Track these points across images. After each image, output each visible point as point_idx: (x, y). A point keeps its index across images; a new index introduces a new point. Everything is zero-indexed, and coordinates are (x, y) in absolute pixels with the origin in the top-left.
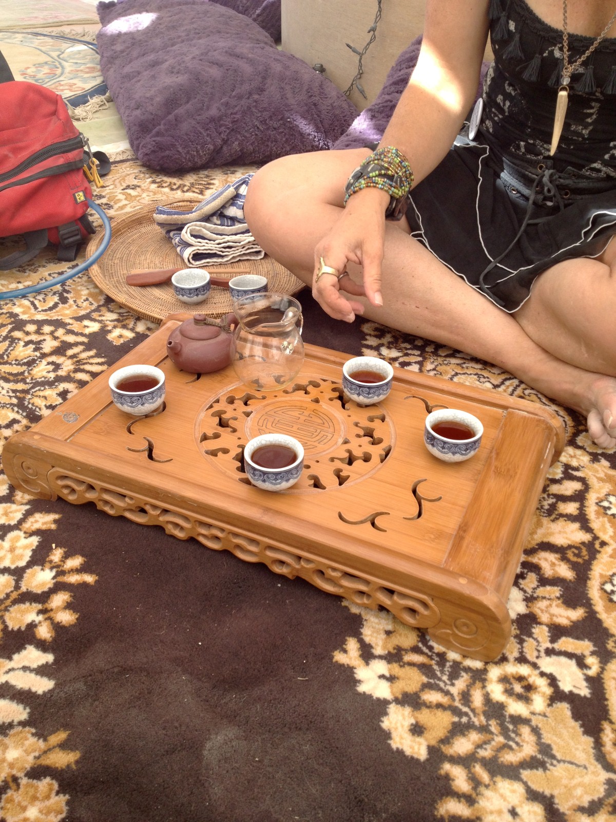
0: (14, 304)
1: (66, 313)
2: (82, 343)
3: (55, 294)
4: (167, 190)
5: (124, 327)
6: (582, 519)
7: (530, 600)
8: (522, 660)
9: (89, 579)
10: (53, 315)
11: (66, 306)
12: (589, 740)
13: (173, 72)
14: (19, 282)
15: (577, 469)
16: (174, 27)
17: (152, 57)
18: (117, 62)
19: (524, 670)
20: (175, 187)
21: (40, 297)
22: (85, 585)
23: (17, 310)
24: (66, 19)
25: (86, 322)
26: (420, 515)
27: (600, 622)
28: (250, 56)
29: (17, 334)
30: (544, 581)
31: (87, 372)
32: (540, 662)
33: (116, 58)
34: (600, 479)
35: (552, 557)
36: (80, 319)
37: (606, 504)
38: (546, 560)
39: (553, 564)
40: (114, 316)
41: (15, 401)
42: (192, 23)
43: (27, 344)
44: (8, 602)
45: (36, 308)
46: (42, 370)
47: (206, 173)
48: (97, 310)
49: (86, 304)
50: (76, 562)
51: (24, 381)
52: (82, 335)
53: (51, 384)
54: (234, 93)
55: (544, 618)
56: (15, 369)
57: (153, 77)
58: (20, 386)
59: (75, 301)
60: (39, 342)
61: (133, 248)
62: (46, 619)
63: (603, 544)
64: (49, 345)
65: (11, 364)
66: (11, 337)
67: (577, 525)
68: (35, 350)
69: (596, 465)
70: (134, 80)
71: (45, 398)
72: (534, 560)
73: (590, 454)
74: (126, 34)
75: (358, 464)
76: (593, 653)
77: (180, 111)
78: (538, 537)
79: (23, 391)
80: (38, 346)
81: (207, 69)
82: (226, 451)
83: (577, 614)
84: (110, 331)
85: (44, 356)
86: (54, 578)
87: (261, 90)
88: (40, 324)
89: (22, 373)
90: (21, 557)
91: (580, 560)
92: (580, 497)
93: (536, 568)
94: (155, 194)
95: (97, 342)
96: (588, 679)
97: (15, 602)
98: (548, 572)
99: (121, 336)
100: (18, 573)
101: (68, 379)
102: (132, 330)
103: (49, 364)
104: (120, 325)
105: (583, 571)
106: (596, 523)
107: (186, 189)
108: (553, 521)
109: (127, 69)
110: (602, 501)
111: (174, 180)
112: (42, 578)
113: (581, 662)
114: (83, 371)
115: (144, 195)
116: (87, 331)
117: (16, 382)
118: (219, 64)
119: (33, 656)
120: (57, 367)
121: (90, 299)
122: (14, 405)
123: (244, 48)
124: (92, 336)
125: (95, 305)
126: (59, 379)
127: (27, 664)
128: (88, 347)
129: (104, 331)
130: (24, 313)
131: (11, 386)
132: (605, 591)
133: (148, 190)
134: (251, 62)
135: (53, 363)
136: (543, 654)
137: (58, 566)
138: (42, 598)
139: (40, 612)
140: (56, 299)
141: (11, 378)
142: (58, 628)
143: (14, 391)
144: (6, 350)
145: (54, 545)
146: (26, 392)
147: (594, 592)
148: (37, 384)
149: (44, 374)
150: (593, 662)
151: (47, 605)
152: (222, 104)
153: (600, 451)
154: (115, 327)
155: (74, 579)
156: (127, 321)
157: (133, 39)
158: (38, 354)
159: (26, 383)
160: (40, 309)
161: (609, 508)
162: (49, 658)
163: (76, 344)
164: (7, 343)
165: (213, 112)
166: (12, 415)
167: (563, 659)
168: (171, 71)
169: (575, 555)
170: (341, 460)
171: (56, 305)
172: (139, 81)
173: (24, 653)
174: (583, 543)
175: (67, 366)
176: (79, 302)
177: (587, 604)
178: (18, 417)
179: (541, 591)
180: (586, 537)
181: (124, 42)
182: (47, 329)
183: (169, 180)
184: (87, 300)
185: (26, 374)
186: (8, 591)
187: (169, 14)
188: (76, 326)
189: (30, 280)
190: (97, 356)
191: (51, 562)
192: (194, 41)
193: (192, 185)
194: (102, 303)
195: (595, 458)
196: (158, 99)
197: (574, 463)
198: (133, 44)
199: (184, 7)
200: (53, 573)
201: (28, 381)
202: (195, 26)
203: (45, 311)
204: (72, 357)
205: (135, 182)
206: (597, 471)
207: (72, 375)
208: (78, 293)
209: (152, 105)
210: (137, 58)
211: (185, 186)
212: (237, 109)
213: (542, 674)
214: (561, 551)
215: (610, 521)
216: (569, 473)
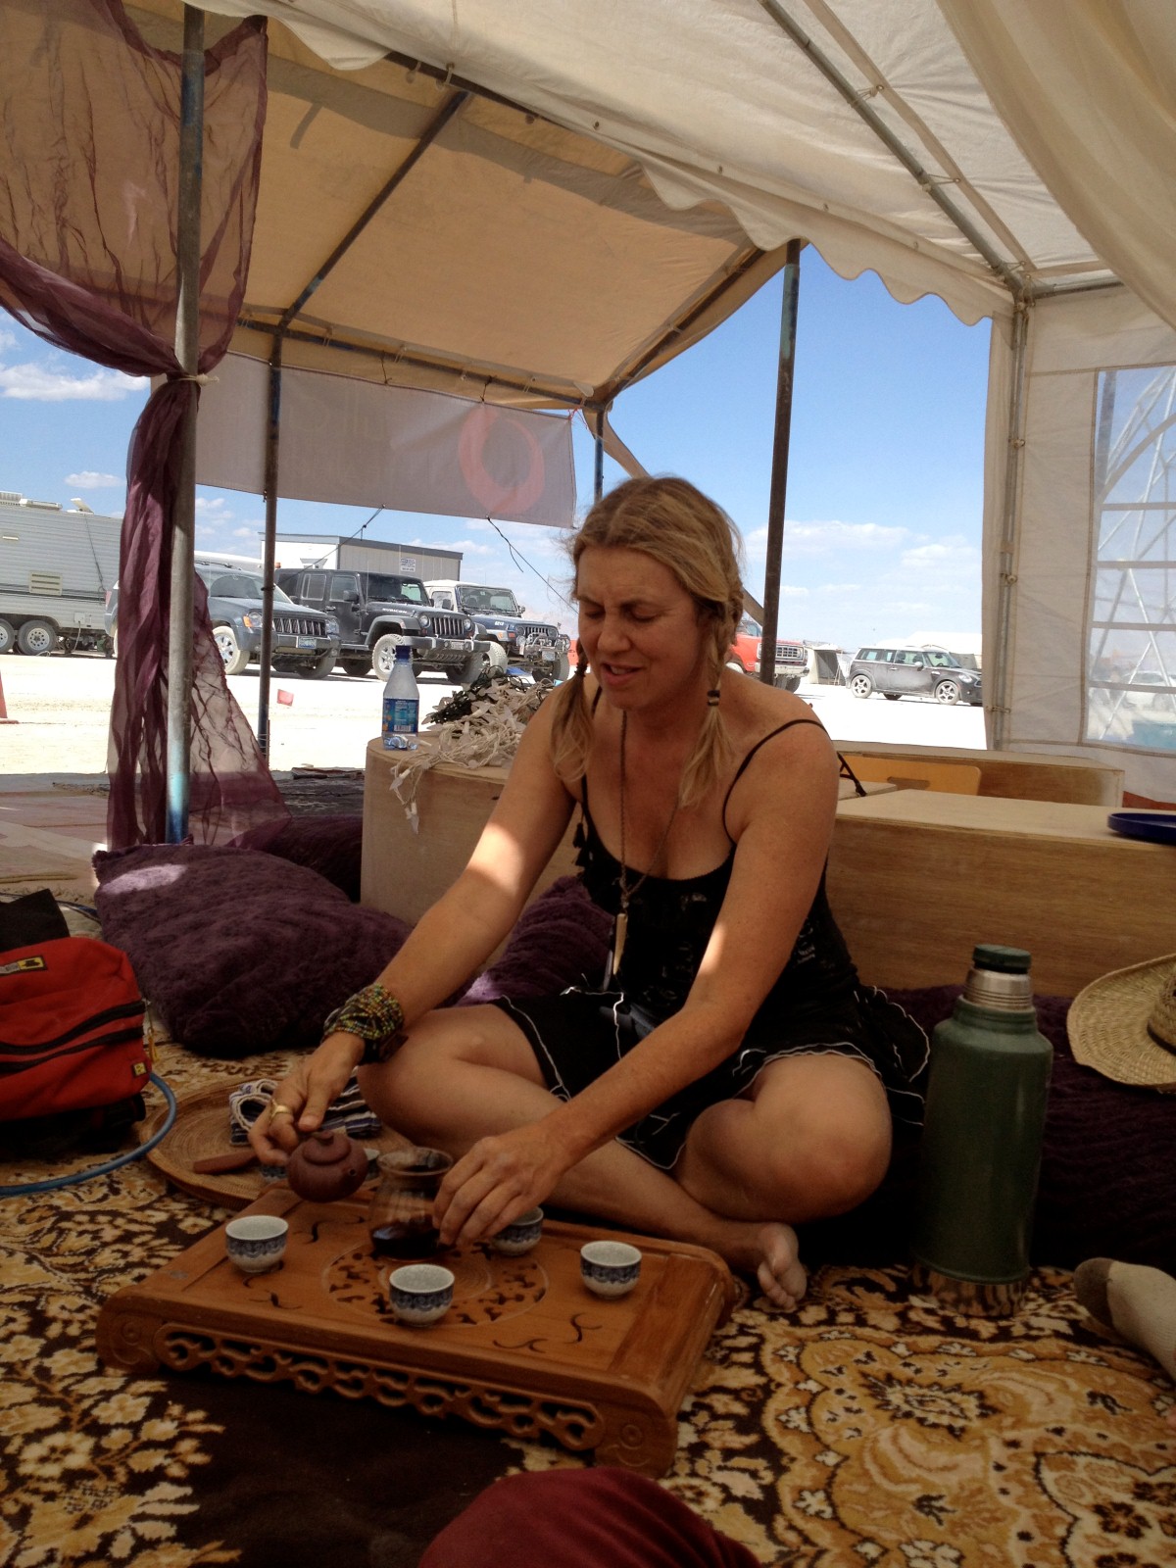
0: (52, 1197)
1: (121, 1203)
2: (149, 1232)
3: (102, 1185)
4: (224, 1074)
5: (199, 1215)
6: (757, 1366)
7: (700, 1432)
8: (693, 1474)
9: (217, 1428)
10: (105, 1206)
11: (119, 1197)
12: (762, 1528)
13: (228, 935)
14: (50, 1175)
15: (753, 1327)
16: (216, 883)
17: (189, 918)
18: (134, 925)
19: (695, 1482)
20: (234, 1071)
21: (85, 1189)
22: (212, 1434)
23: (56, 1202)
24: (25, 873)
25: (149, 1212)
26: (580, 1339)
27: (774, 1444)
28: (333, 913)
29: (64, 1225)
30: (715, 1417)
31: (165, 1257)
32: (712, 1476)
33: (134, 919)
34: (778, 1335)
35: (725, 1398)
36: (142, 1209)
37: (782, 1353)
38: (718, 1400)
39: (726, 1404)
40: (184, 1206)
41: (80, 1289)
42: (242, 877)
43: (81, 1234)
44: (129, 1451)
45: (81, 1200)
46: (106, 1258)
47: (273, 1054)
48: (160, 1199)
49: (143, 1195)
50: (199, 1415)
51: (86, 1270)
52: (147, 1224)
53: (122, 1270)
54: (316, 956)
55: (717, 1444)
56: (71, 1260)
57: (201, 941)
58: (82, 1275)
59: (129, 1193)
60: (97, 1231)
61: (194, 1135)
62: (176, 1462)
63: (779, 1385)
64: (109, 1234)
65: (63, 1255)
66: (60, 1228)
67: (752, 1371)
68: (93, 1239)
69: (774, 1324)
70: (170, 946)
71: (118, 1284)
72: (707, 1401)
73: (767, 1314)
74: (143, 891)
75: (509, 1304)
76: (766, 1468)
77: (245, 978)
78: (711, 1381)
79: (86, 1280)
80: (96, 1235)
81: (279, 929)
82: (361, 1298)
83: (751, 1439)
84: (181, 1221)
85: (105, 1245)
86: (177, 1427)
87: (351, 952)
88: (93, 1216)
89: (82, 1263)
90: (134, 1413)
91: (755, 1399)
92: (755, 1349)
93: (709, 1408)
94: (208, 1079)
95: (168, 1229)
96: (763, 1488)
97: (136, 1450)
98: (720, 1408)
99: (195, 1225)
100: (135, 1427)
101: (141, 1264)
102: (209, 1218)
103: (114, 1251)
104: (192, 1213)
105: (757, 1409)
106: (771, 1368)
107: (249, 1072)
108: (727, 1368)
109: (153, 934)
110: (778, 1350)
111: (232, 1063)
112: (164, 1428)
113: (754, 1474)
114: (159, 1256)
115: (194, 1081)
116: (153, 1220)
117: (76, 1272)
118: (295, 924)
119: (166, 1490)
120: (125, 1254)
121: (148, 1190)
122: (80, 1293)
123: (323, 905)
124: (159, 1225)
125: (155, 1196)
126: (130, 1266)
127: (163, 1497)
128: (158, 1235)
129: (173, 1221)
130: (67, 1205)
131: (70, 1275)
132: (780, 1421)
133: (198, 1075)
134: (333, 919)
135: (119, 1251)
136: (714, 1469)
137: (179, 1419)
138: (169, 1444)
139: (166, 1457)
140: (105, 1190)
141: (68, 1269)
142: (191, 1467)
143: (76, 1280)
144: (54, 1242)
145: (170, 1402)
146: (93, 1280)
147: (769, 1421)
148: (102, 1272)
149: (111, 1261)
150: (768, 1477)
151: (174, 1450)
152: (301, 969)
153: (779, 1311)
154: (186, 1216)
155: (200, 1428)
156: (201, 1210)
157: (155, 898)
158: (97, 1243)
159: (88, 1272)
160: (86, 1201)
161: (786, 1356)
162: (188, 1491)
163: (143, 1233)
164: (54, 1235)
165: (289, 977)
166: (80, 1301)
167: (737, 1474)
168: (226, 933)
169: (749, 1395)
170: (491, 1301)
171: (105, 1197)
172: (177, 946)
173: (156, 1489)
174: (758, 1386)
175: (137, 1254)
176: (135, 1193)
177: (762, 1431)
178: (88, 1303)
179: (713, 1425)
180: (761, 1380)
181: (143, 901)
182: (102, 1219)
183: (225, 1063)
184: (144, 1190)
185: (86, 1263)
186: (127, 1441)
187: (206, 867)
188: (138, 1216)
189: (64, 1172)
190: (170, 1243)
191: (170, 1415)
192: (249, 899)
193: (257, 1068)
194: (163, 1193)
195: (773, 1317)
196: (211, 966)
197: (750, 1322)
198: (158, 904)
199: (225, 858)
200: (176, 1424)
201: (91, 1269)
202: (247, 880)
203: (94, 1202)
204: (142, 1244)
205: (179, 1067)
206: (774, 1328)
207: (147, 1261)
208: (131, 1185)
209: (203, 973)
210: (166, 920)
211: (247, 1069)
212: (320, 974)
213: (715, 1484)
214: (736, 1394)
215: (786, 1367)
216: (743, 1330)
